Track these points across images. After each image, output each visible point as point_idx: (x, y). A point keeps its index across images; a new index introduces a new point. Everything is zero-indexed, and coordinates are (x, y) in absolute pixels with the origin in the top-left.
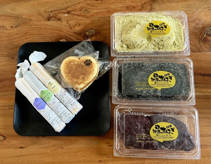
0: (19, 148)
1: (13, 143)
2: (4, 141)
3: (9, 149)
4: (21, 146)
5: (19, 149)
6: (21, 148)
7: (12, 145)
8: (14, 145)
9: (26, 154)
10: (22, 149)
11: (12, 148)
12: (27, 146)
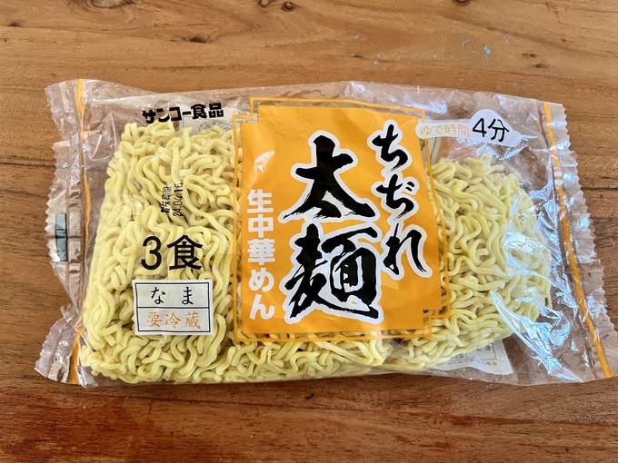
0: (185, 39)
1: (163, 21)
2: (126, 8)
3: (147, 40)
4: (195, 32)
5: (185, 43)
6: (196, 40)
7: (156, 25)
8: (168, 28)
9: (214, 65)
10: (197, 44)
11: (158, 37)
12: (219, 36)
